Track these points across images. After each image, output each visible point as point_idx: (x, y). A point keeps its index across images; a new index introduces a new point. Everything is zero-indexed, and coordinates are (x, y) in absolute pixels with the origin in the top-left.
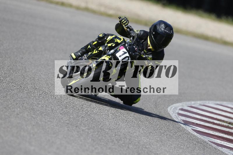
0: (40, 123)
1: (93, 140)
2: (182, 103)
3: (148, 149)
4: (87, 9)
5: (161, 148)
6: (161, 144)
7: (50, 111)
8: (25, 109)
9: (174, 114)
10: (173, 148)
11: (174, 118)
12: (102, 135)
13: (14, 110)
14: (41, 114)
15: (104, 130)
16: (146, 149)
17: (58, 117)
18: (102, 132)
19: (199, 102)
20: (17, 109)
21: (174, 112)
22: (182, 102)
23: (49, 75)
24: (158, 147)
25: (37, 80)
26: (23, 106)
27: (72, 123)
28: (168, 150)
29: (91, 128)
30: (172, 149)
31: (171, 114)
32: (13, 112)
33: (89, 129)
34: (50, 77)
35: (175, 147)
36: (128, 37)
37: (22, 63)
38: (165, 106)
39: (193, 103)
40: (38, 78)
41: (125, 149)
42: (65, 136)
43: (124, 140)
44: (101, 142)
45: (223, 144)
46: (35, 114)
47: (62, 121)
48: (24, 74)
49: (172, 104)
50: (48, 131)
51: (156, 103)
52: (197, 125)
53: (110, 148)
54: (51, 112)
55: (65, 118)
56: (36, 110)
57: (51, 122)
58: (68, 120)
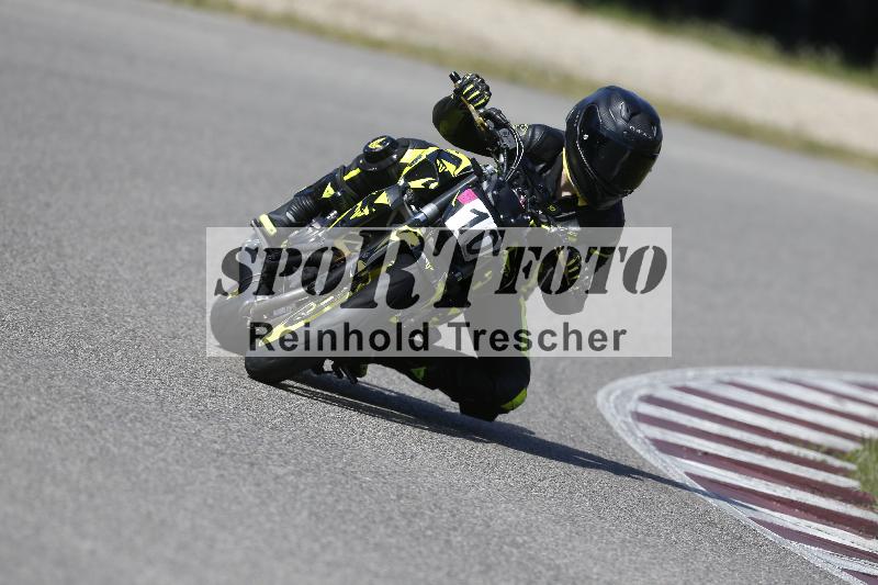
0: (115, 450)
1: (316, 515)
2: (652, 374)
3: (522, 549)
4: (290, 22)
5: (570, 545)
6: (571, 532)
7: (153, 405)
8: (57, 398)
9: (619, 418)
10: (615, 546)
11: (619, 431)
12: (349, 497)
13: (15, 400)
14: (120, 417)
15: (355, 478)
16: (515, 551)
17: (184, 427)
18: (348, 486)
19: (713, 372)
20: (28, 398)
21: (619, 407)
22: (648, 371)
23: (149, 268)
24: (560, 542)
25: (103, 286)
26: (50, 387)
27: (234, 451)
28: (596, 553)
29: (307, 470)
30: (612, 549)
31: (608, 416)
32: (12, 408)
33: (299, 474)
34: (150, 275)
35: (624, 541)
36: (487, 154)
37: (46, 225)
38: (585, 387)
39: (690, 373)
40: (108, 281)
41: (436, 549)
42: (210, 501)
43: (429, 513)
44: (344, 523)
45: (804, 531)
46: (96, 416)
47: (199, 445)
48: (53, 267)
49: (613, 379)
50: (146, 481)
51: (551, 377)
52: (707, 458)
53: (377, 546)
54: (155, 410)
55: (209, 433)
56: (100, 402)
57: (157, 446)
58: (219, 441)
